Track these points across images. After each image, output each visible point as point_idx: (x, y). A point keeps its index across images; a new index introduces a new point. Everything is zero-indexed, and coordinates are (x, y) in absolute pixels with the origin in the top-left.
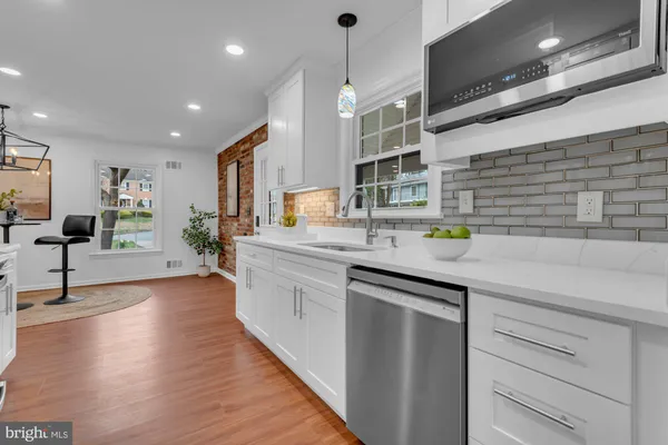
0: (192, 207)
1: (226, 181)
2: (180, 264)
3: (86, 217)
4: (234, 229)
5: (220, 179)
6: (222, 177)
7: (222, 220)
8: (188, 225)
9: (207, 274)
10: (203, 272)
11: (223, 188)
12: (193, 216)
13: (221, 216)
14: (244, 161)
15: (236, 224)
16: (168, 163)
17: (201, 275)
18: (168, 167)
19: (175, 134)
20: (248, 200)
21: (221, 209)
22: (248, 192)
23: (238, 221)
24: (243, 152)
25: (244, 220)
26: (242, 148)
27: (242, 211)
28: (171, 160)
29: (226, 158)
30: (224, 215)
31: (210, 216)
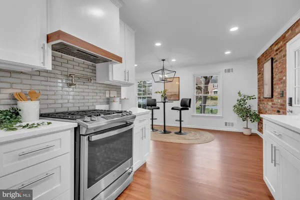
0: (239, 93)
1: (263, 74)
2: (232, 125)
3: (188, 99)
4: (269, 107)
5: (259, 74)
6: (260, 73)
7: (260, 101)
8: (236, 103)
9: (249, 134)
10: (246, 132)
11: (261, 80)
12: (239, 98)
13: (259, 98)
14: (277, 57)
15: (270, 103)
16: (226, 70)
17: (244, 133)
18: (225, 72)
19: (228, 53)
20: (281, 85)
21: (259, 93)
22: (281, 79)
23: (272, 101)
24: (277, 50)
25: (277, 101)
26: (275, 48)
27: (275, 94)
28: (227, 68)
29: (263, 59)
30: (262, 97)
31: (251, 98)
